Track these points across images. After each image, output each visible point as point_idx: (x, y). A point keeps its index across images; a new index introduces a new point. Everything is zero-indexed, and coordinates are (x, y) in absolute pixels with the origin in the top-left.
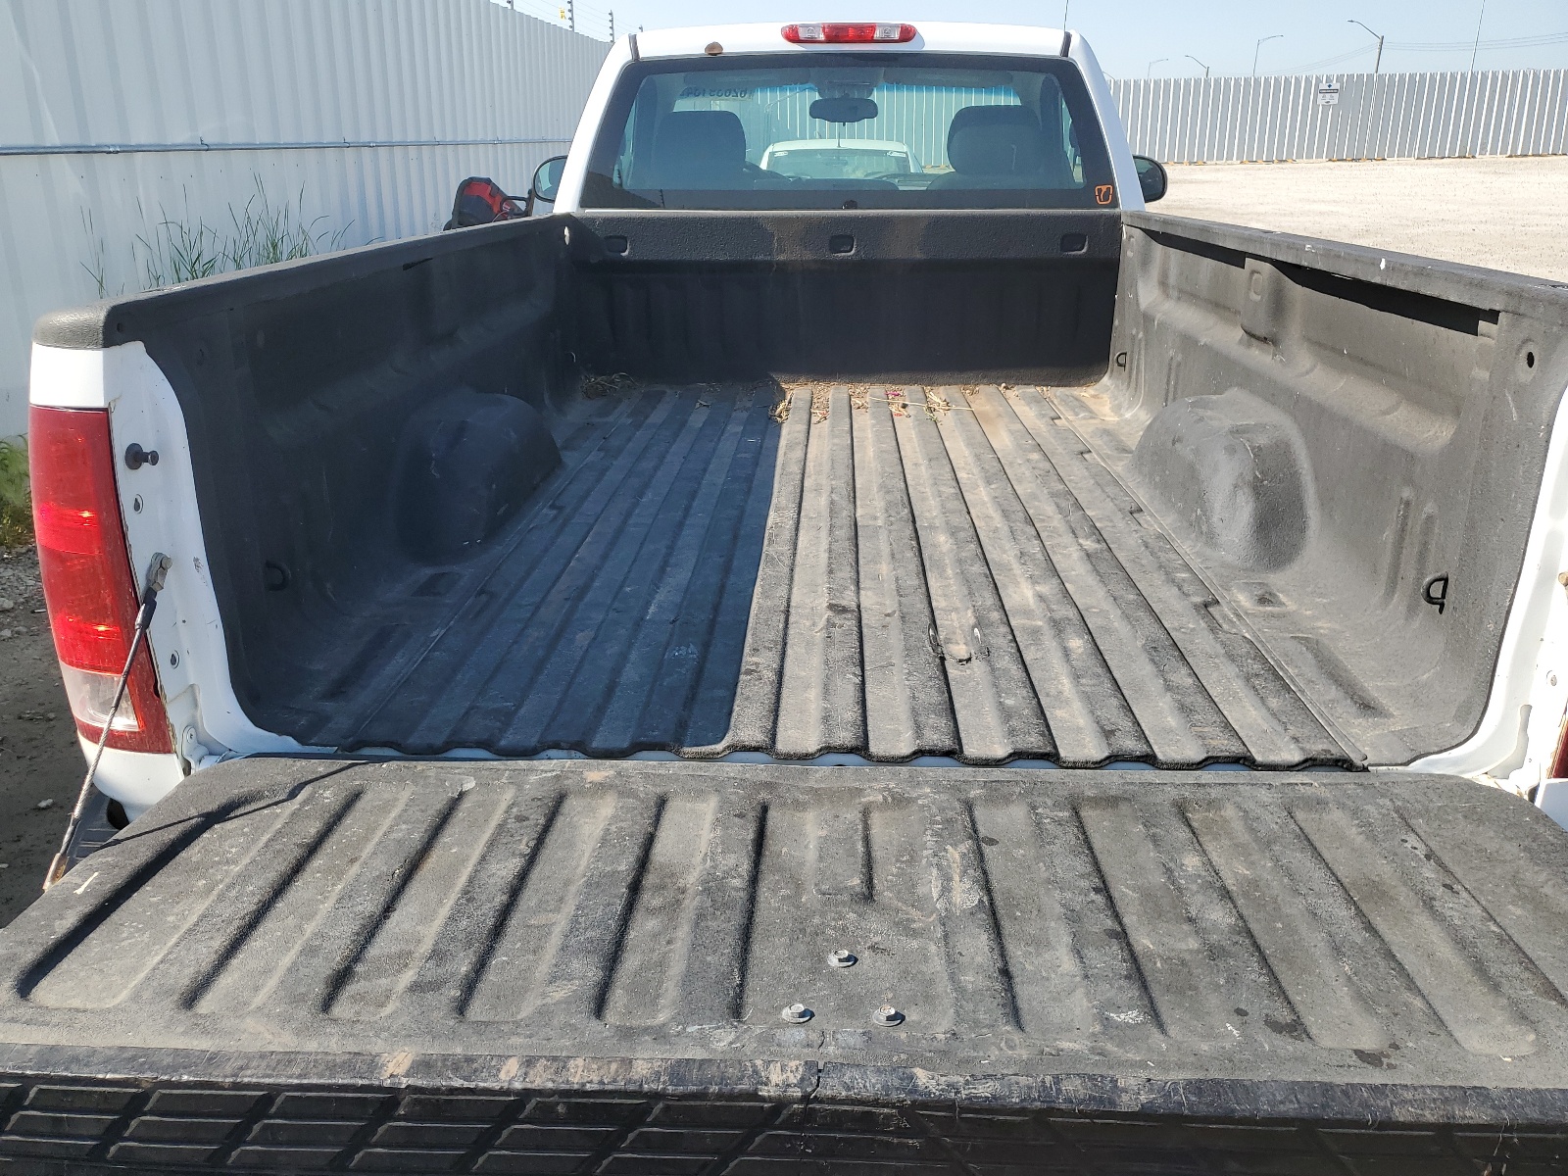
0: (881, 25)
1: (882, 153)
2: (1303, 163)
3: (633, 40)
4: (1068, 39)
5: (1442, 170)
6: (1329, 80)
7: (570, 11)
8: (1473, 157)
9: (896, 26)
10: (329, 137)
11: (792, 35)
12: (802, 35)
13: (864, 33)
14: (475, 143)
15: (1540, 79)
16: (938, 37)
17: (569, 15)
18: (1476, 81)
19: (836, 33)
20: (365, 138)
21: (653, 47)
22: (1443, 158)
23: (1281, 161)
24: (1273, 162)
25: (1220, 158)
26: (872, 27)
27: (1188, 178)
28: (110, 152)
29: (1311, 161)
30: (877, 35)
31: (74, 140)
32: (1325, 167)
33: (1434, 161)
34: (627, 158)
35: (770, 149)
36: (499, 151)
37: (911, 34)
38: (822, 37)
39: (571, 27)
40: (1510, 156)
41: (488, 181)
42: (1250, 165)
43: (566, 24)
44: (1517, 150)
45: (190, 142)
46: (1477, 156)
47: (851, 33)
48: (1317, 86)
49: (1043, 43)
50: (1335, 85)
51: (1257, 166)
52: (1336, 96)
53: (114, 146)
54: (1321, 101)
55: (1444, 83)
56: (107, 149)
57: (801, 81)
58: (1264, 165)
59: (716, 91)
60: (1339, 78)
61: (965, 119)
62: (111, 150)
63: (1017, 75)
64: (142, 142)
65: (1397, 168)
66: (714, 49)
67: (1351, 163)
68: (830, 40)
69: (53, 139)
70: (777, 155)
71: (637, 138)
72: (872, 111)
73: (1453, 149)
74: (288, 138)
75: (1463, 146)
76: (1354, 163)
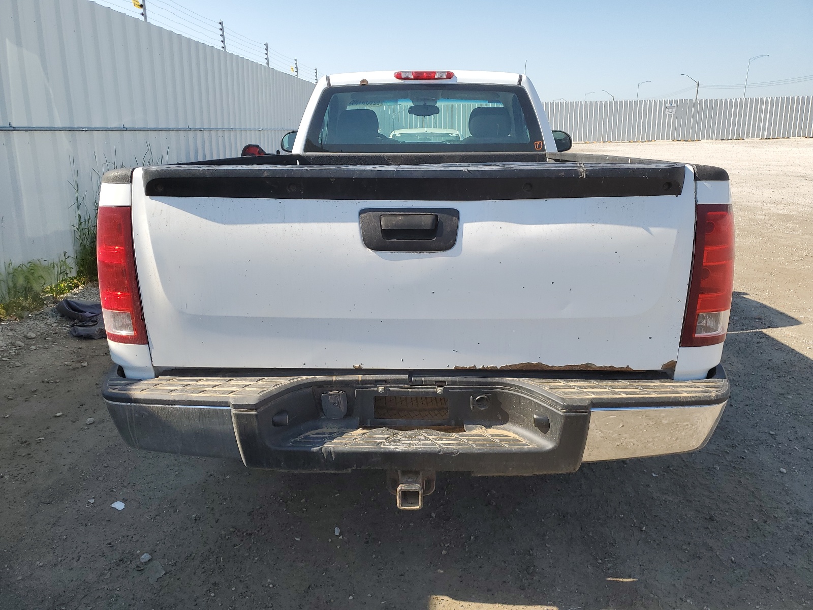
0: (438, 72)
1: (448, 135)
2: (660, 142)
3: (328, 78)
4: (521, 78)
5: (727, 145)
6: (670, 102)
7: (296, 68)
8: (743, 139)
9: (445, 72)
10: (181, 126)
11: (399, 76)
12: (403, 76)
13: (430, 75)
14: (250, 130)
15: (775, 102)
16: (463, 77)
17: (296, 70)
18: (742, 104)
19: (418, 75)
20: (198, 126)
21: (337, 81)
22: (728, 140)
23: (649, 141)
24: (645, 141)
25: (618, 139)
26: (434, 73)
27: (603, 149)
28: (83, 131)
29: (664, 141)
30: (437, 76)
31: (67, 124)
32: (670, 144)
33: (723, 141)
34: (325, 131)
35: (393, 133)
36: (261, 134)
37: (452, 76)
38: (412, 77)
39: (296, 75)
40: (761, 139)
41: (257, 146)
42: (634, 143)
43: (294, 74)
44: (764, 136)
45: (118, 126)
46: (745, 138)
47: (425, 75)
48: (665, 104)
49: (510, 79)
50: (674, 105)
51: (637, 143)
52: (674, 110)
53: (85, 128)
54: (667, 113)
55: (727, 104)
56: (82, 129)
57: (404, 98)
58: (641, 143)
59: (366, 102)
60: (676, 101)
61: (476, 113)
62: (84, 129)
63: (501, 94)
64: (98, 126)
65: (706, 145)
66: (364, 82)
67: (683, 142)
68: (415, 78)
69: (58, 124)
70: (397, 135)
71: (329, 121)
72: (436, 111)
73: (733, 136)
74: (162, 125)
75: (738, 134)
76: (685, 142)
